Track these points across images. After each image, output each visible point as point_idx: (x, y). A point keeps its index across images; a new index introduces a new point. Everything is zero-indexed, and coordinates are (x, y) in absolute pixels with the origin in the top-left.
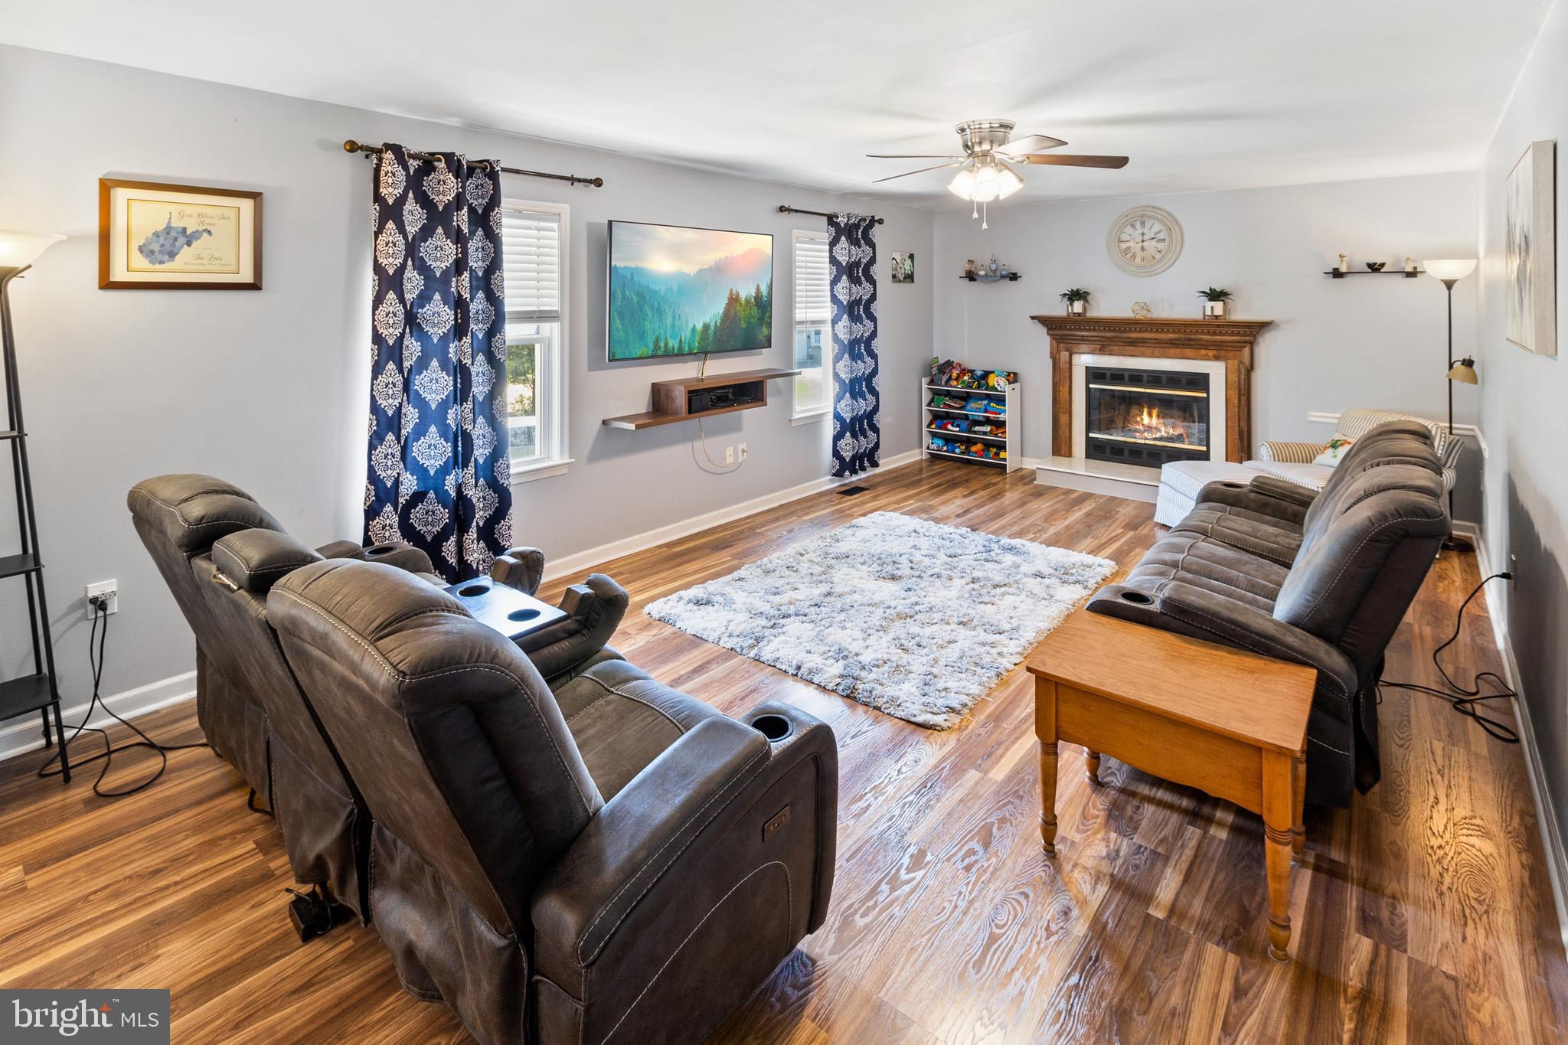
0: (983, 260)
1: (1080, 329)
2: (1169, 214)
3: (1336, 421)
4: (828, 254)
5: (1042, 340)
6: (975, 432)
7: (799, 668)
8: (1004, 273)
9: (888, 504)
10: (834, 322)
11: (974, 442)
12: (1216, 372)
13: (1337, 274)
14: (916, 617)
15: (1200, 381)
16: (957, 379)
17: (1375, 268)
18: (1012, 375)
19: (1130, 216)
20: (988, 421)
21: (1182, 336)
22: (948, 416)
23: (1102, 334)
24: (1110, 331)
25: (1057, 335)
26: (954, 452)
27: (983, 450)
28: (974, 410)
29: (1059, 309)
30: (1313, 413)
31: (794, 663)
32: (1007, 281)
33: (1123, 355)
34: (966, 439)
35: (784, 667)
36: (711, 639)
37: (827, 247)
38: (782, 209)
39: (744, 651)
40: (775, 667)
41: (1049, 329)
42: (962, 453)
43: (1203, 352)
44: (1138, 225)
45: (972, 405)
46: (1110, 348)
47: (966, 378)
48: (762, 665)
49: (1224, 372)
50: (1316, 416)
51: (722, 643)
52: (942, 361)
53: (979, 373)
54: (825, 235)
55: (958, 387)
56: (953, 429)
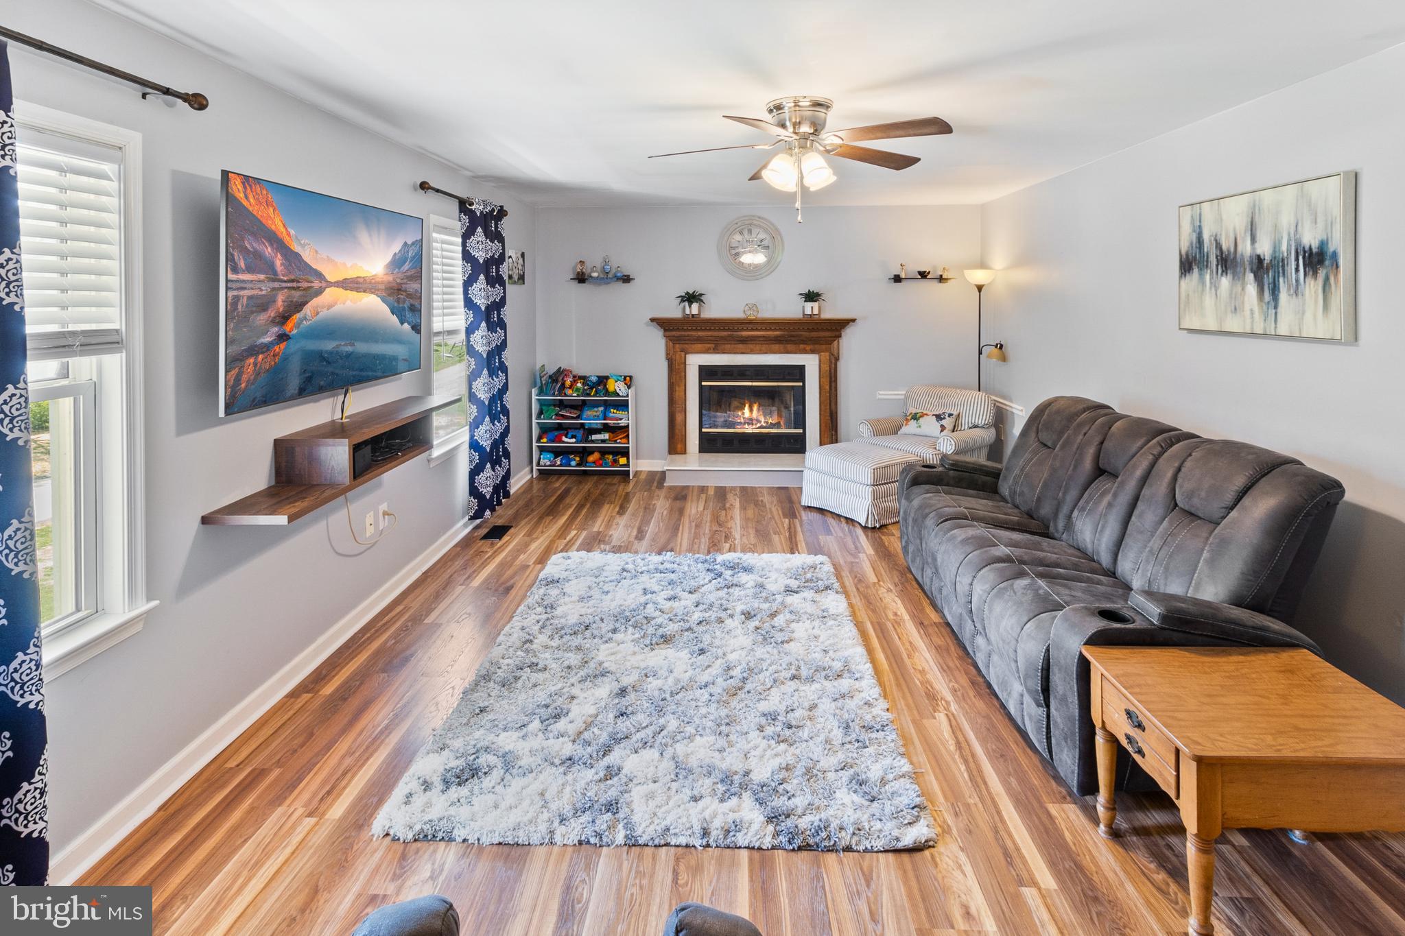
0: (594, 262)
1: (696, 330)
2: (772, 224)
3: (903, 397)
4: (460, 249)
5: (657, 342)
6: (593, 442)
7: (705, 833)
8: (619, 274)
9: (552, 542)
10: (470, 331)
11: (590, 452)
12: (811, 363)
13: (897, 279)
14: (749, 686)
15: (798, 373)
16: (571, 387)
17: (923, 275)
18: (628, 378)
19: (739, 224)
20: (606, 428)
21: (786, 333)
22: (560, 427)
23: (716, 334)
24: (724, 330)
25: (674, 336)
26: (570, 465)
27: (600, 459)
28: (592, 418)
29: (674, 311)
30: (881, 392)
31: (697, 828)
32: (620, 284)
33: (735, 353)
34: (581, 450)
35: (682, 840)
36: (535, 839)
37: (459, 240)
38: (424, 186)
39: (605, 839)
40: (667, 845)
41: (665, 330)
42: (578, 465)
43: (802, 346)
44: (746, 232)
45: (588, 413)
46: (723, 346)
47: (579, 385)
48: (648, 851)
49: (818, 363)
50: (883, 394)
51: (558, 838)
52: (551, 370)
53: (594, 379)
54: (458, 225)
55: (572, 396)
56: (569, 441)
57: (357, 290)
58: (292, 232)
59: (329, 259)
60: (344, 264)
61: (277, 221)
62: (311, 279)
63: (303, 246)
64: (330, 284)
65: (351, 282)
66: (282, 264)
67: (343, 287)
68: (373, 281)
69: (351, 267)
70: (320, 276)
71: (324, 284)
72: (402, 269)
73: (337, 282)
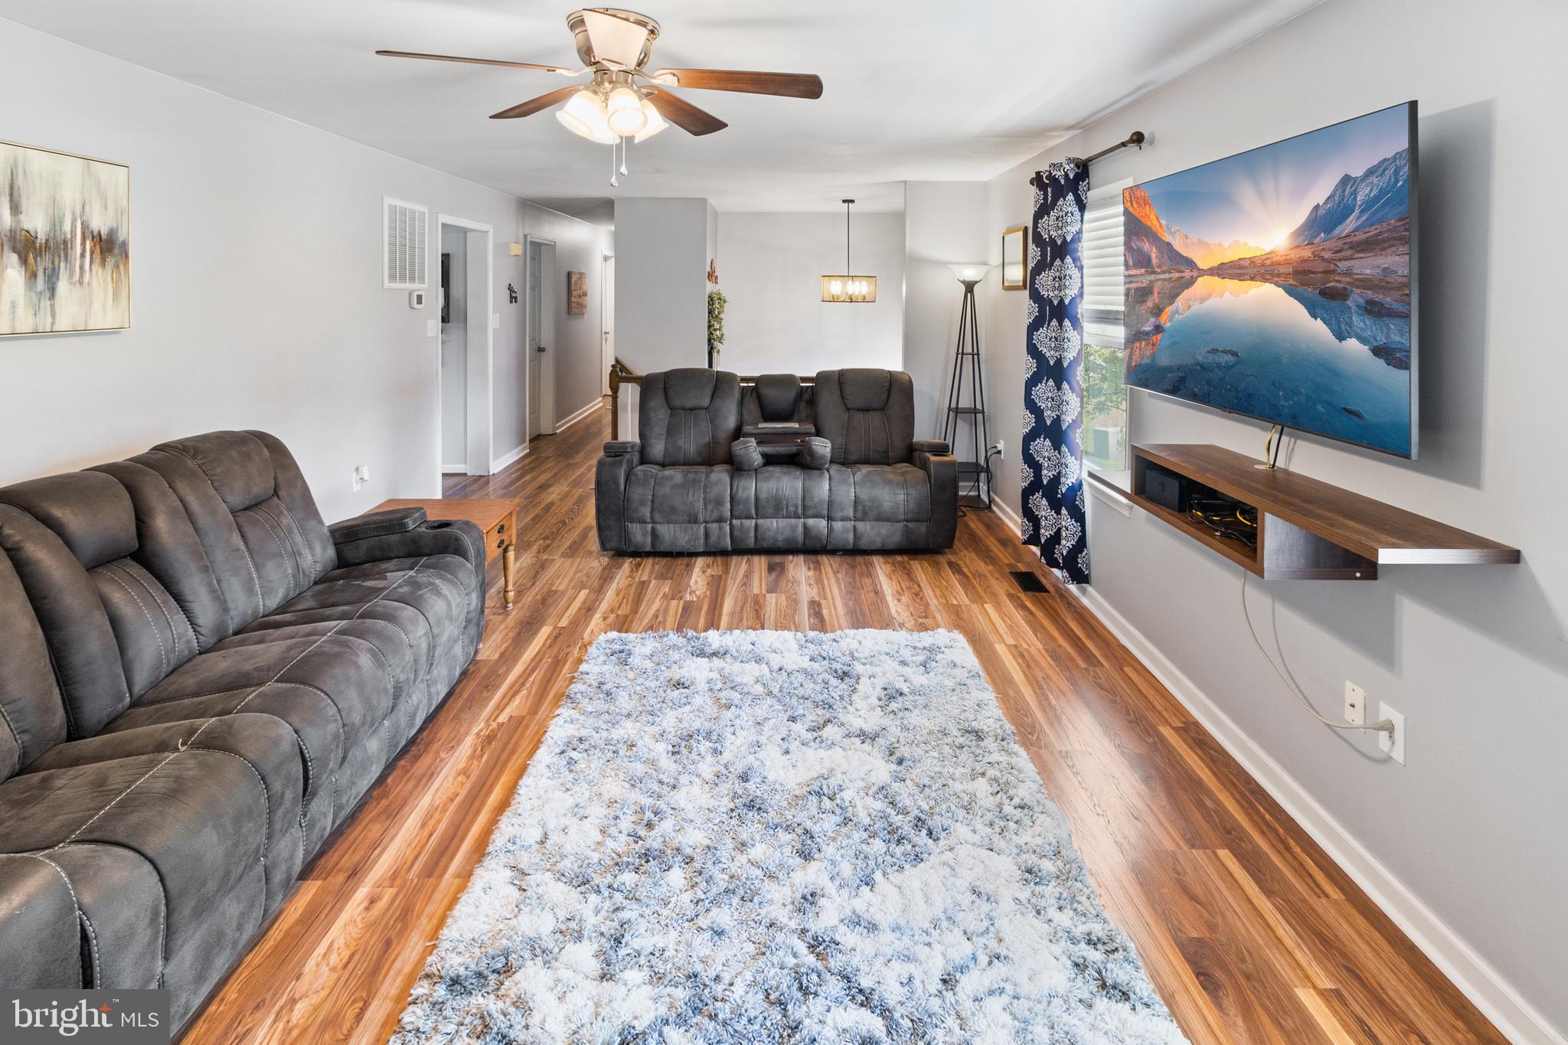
57: (1240, 277)
58: (1163, 222)
59: (1201, 243)
60: (1220, 244)
61: (1152, 217)
62: (1183, 268)
63: (1173, 234)
64: (1203, 273)
65: (1230, 268)
66: (1156, 257)
67: (1219, 276)
68: (1268, 262)
69: (1230, 246)
70: (1190, 263)
71: (1195, 273)
72: (1337, 232)
73: (1211, 269)
